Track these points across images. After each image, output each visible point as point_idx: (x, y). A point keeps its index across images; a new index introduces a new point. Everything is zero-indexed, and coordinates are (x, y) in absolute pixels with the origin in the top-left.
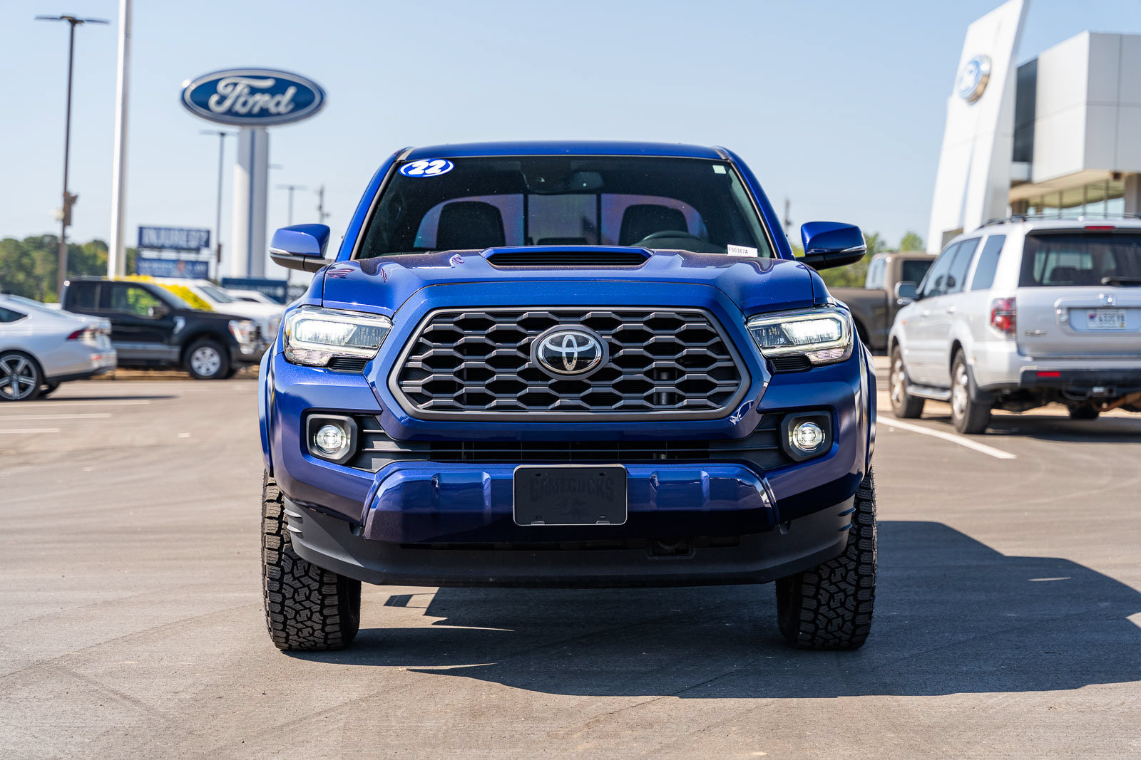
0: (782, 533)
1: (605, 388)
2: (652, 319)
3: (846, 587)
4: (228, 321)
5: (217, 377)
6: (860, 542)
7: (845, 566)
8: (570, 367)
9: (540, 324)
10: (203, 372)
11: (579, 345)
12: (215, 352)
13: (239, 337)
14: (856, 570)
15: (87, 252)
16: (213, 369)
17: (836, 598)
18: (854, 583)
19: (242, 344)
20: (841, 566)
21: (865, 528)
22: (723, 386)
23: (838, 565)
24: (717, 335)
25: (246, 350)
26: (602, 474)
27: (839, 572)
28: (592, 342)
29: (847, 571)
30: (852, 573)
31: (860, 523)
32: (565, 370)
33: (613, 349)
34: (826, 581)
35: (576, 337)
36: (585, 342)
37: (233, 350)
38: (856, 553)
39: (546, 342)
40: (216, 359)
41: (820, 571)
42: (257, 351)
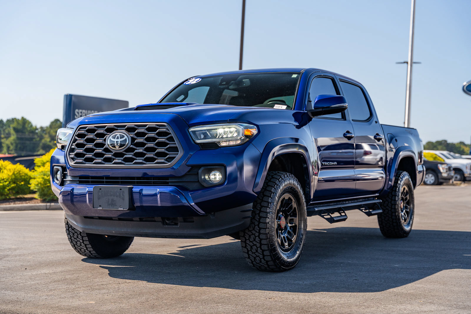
0: (212, 218)
1: (129, 155)
2: (147, 128)
3: (256, 243)
4: (437, 165)
5: (433, 184)
6: (260, 224)
7: (254, 234)
8: (117, 147)
9: (110, 130)
10: (428, 182)
11: (121, 138)
12: (433, 175)
13: (441, 170)
14: (259, 236)
15: (457, 146)
16: (432, 182)
17: (253, 248)
18: (259, 242)
19: (443, 173)
20: (253, 234)
21: (262, 218)
22: (171, 154)
23: (251, 234)
24: (171, 134)
25: (445, 175)
26: (121, 189)
27: (252, 237)
28: (126, 137)
29: (256, 237)
30: (257, 237)
31: (260, 216)
32: (116, 148)
33: (133, 139)
34: (248, 241)
35: (120, 135)
36: (123, 137)
37: (439, 175)
38: (258, 229)
39: (111, 137)
40: (433, 178)
41: (245, 236)
42: (449, 175)
